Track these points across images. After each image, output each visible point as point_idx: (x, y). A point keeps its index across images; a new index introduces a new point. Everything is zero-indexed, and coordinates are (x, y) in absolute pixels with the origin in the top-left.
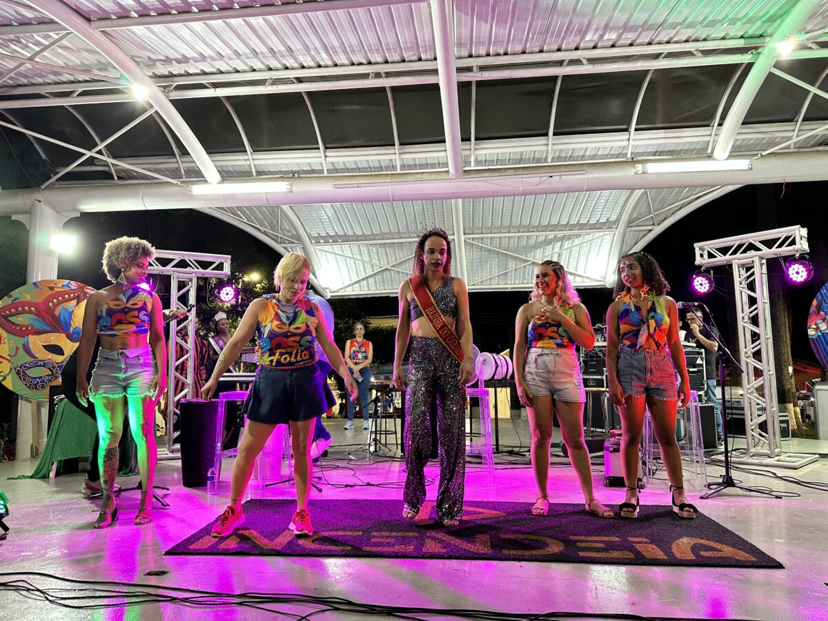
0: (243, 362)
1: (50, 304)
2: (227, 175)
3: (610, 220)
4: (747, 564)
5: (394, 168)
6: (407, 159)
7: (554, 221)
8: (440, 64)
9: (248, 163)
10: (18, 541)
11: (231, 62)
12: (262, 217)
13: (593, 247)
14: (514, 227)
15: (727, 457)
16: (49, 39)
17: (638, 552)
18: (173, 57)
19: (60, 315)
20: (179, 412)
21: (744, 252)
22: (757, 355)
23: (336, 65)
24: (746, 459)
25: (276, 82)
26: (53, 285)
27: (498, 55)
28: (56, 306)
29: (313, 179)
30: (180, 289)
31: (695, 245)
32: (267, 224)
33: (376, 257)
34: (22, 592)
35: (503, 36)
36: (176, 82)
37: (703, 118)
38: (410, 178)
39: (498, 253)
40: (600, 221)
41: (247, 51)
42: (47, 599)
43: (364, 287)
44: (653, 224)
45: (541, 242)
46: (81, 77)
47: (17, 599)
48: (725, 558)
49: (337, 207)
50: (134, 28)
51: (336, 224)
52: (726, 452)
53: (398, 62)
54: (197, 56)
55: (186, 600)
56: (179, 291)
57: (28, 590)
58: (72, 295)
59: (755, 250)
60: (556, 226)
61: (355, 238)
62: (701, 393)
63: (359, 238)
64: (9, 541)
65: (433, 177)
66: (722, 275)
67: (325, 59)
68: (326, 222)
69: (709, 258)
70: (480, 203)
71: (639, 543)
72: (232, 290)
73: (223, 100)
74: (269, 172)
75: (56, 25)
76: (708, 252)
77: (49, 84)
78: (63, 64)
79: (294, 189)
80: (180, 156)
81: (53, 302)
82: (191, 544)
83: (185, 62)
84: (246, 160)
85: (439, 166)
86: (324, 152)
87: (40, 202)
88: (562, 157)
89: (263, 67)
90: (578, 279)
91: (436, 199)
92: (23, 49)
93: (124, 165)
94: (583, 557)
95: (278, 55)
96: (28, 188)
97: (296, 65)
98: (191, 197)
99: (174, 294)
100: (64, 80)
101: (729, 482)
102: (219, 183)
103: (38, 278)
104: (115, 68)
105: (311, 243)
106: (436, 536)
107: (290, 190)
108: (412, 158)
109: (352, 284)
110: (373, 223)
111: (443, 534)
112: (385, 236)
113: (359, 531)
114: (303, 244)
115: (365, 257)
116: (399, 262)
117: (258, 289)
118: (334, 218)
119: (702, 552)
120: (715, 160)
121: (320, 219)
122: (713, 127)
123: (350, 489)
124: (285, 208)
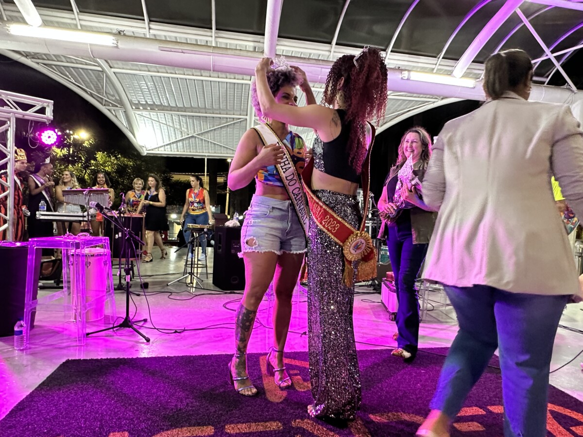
12: (88, 80)
29: (139, 39)
32: (92, 87)
33: (185, 126)
37: (434, 51)
43: (174, 149)
49: (156, 80)
51: (154, 95)
61: (169, 108)
63: (172, 109)
68: (146, 91)
72: (56, 135)
79: (118, 44)
84: (72, 19)
98: (10, 37)
105: (132, 108)
106: (304, 427)
107: (116, 45)
108: (225, 43)
109: (165, 146)
110: (185, 97)
111: (309, 421)
112: (194, 110)
113: (209, 424)
114: (125, 108)
115: (176, 125)
116: (203, 131)
117: (86, 144)
118: (152, 89)
119: (573, 429)
120: (454, 77)
121: (140, 88)
122: (439, 58)
123: (179, 335)
124: (110, 74)
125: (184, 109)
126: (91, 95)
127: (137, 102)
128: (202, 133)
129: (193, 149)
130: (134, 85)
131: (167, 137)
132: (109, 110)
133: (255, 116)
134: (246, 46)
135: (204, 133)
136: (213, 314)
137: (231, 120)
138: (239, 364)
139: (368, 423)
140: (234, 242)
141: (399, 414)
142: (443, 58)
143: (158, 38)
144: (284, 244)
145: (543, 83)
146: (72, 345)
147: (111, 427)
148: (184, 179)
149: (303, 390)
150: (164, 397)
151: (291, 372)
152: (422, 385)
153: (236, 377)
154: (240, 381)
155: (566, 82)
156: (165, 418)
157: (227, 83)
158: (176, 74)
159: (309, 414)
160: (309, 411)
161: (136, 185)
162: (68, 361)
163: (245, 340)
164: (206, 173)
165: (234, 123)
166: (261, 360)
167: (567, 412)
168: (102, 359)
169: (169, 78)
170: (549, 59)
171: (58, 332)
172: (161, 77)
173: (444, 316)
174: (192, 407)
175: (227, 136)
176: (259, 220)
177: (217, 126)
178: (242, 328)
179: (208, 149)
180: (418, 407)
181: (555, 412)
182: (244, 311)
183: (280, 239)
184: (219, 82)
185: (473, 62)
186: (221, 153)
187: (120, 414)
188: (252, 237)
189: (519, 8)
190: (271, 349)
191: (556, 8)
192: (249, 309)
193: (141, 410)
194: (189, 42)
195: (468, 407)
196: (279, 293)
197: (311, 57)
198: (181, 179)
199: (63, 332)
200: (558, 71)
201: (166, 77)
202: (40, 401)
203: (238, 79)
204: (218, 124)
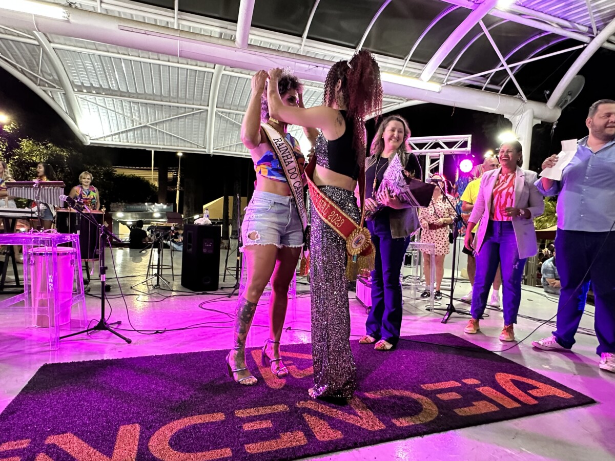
6: (184, 25)
12: (20, 55)
21: (432, 148)
33: (137, 114)
37: (401, 53)
43: (123, 139)
51: (101, 77)
59: (441, 148)
61: (119, 94)
63: (122, 94)
65: (220, 42)
68: (91, 72)
79: (72, 20)
101: (452, 309)
105: (74, 91)
106: (309, 407)
107: (66, 19)
108: (188, 26)
109: (112, 135)
110: (138, 83)
111: (312, 402)
112: (148, 97)
113: (218, 411)
114: (65, 91)
115: (127, 112)
116: (157, 121)
117: (6, 128)
118: (100, 71)
119: (530, 392)
120: (421, 80)
121: (85, 68)
122: (406, 60)
123: (161, 336)
124: (48, 49)
125: (137, 95)
126: (23, 72)
127: (80, 84)
128: (156, 124)
129: (145, 140)
130: (78, 65)
131: (116, 126)
132: (44, 91)
133: (217, 107)
134: (211, 31)
135: (159, 122)
136: (191, 315)
137: (191, 110)
138: (238, 356)
139: (365, 400)
140: (206, 241)
141: (390, 390)
142: (410, 60)
143: (110, 14)
144: (283, 238)
145: (497, 91)
146: (44, 350)
147: (119, 421)
148: (129, 174)
149: (300, 377)
150: (165, 391)
151: (285, 363)
152: (405, 367)
153: (235, 368)
154: (240, 372)
155: (518, 92)
156: (172, 409)
157: (187, 69)
158: (129, 55)
159: (311, 396)
160: (310, 394)
161: (84, 180)
162: (45, 366)
163: (245, 332)
164: (153, 168)
165: (193, 114)
166: (253, 354)
167: (524, 380)
168: (84, 361)
169: (121, 59)
170: (505, 70)
171: (22, 339)
172: (110, 57)
173: (414, 309)
174: (196, 398)
175: (185, 127)
176: (261, 215)
177: (174, 115)
178: (243, 320)
179: (163, 141)
180: (405, 384)
181: (515, 380)
182: (246, 303)
183: (279, 231)
184: (178, 68)
185: (439, 67)
186: (178, 146)
187: (124, 409)
188: (254, 231)
189: (482, 19)
190: (266, 342)
191: (510, 21)
192: (250, 301)
193: (145, 404)
194: (147, 22)
195: (446, 381)
196: (276, 286)
197: (281, 49)
198: (125, 174)
199: (27, 338)
200: (511, 80)
201: (117, 58)
202: (30, 405)
203: (200, 66)
204: (175, 113)
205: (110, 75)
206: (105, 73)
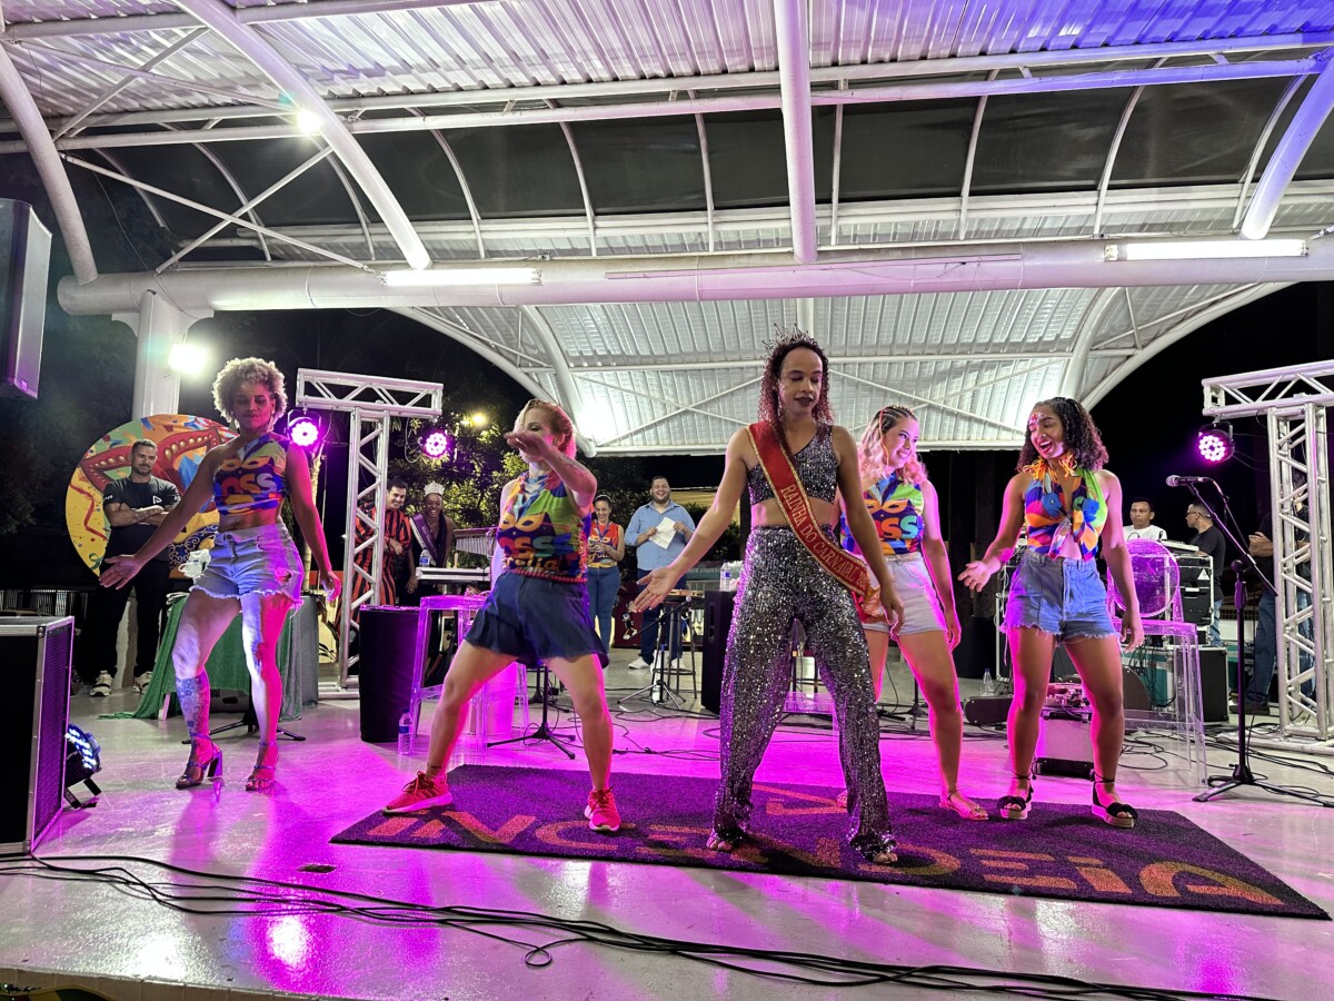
0: (458, 552)
1: (167, 452)
2: (441, 256)
3: (1062, 337)
4: (1266, 909)
5: (704, 246)
6: (726, 232)
7: (967, 338)
8: (784, 78)
9: (473, 236)
10: (113, 810)
11: (450, 75)
12: (492, 325)
13: (1031, 383)
14: (899, 347)
15: (1242, 736)
16: (173, 39)
17: (1083, 880)
18: (358, 66)
19: (180, 469)
20: (358, 626)
21: (1289, 395)
22: (1303, 569)
23: (616, 79)
24: (1276, 741)
25: (520, 106)
26: (172, 423)
27: (881, 62)
28: (175, 455)
29: (574, 264)
30: (363, 435)
31: (1205, 382)
32: (499, 335)
33: (671, 392)
34: (118, 885)
35: (891, 31)
36: (365, 106)
37: (1228, 169)
38: (729, 263)
39: (871, 389)
40: (1045, 339)
41: (476, 57)
42: (154, 897)
43: (649, 439)
44: (1135, 347)
45: (944, 372)
46: (220, 99)
47: (111, 895)
48: (1230, 897)
49: (611, 310)
50: (301, 21)
51: (607, 333)
52: (1242, 728)
53: (716, 74)
54: (397, 64)
55: (361, 911)
56: (362, 437)
57: (127, 883)
58: (200, 439)
59: (1308, 393)
60: (970, 346)
61: (638, 361)
62: (1205, 628)
63: (645, 360)
64: (99, 809)
65: (767, 261)
66: (1249, 435)
67: (598, 69)
68: (592, 333)
69: (1227, 404)
70: (843, 305)
71: (1086, 865)
72: (444, 438)
73: (436, 135)
74: (505, 251)
75: (183, 16)
76: (1226, 393)
77: (172, 109)
78: (192, 78)
79: (543, 280)
80: (367, 224)
81: (171, 450)
82: (370, 829)
83: (378, 76)
84: (470, 232)
85: (778, 244)
86: (594, 220)
87: (154, 293)
88: (983, 232)
89: (498, 82)
90: (1004, 434)
91: (772, 297)
92: (134, 55)
93: (282, 237)
94: (990, 883)
95: (524, 63)
96: (137, 271)
97: (553, 80)
98: (384, 289)
99: (355, 442)
100: (194, 103)
101: (1244, 776)
102: (427, 268)
103: (149, 411)
104: (270, 84)
105: (569, 366)
107: (536, 281)
108: (734, 231)
109: (631, 434)
113: (631, 822)
114: (555, 369)
115: (654, 391)
116: (707, 399)
117: (484, 438)
118: (605, 328)
121: (583, 329)
122: (1243, 183)
124: (529, 312)
125: (668, 358)
126: (497, 350)
127: (577, 354)
128: (706, 403)
129: (688, 438)
130: (571, 325)
131: (636, 417)
132: (527, 374)
135: (709, 401)
142: (1252, 181)
177: (737, 384)
179: (721, 436)
204: (739, 381)
205: (621, 333)
206: (613, 329)
